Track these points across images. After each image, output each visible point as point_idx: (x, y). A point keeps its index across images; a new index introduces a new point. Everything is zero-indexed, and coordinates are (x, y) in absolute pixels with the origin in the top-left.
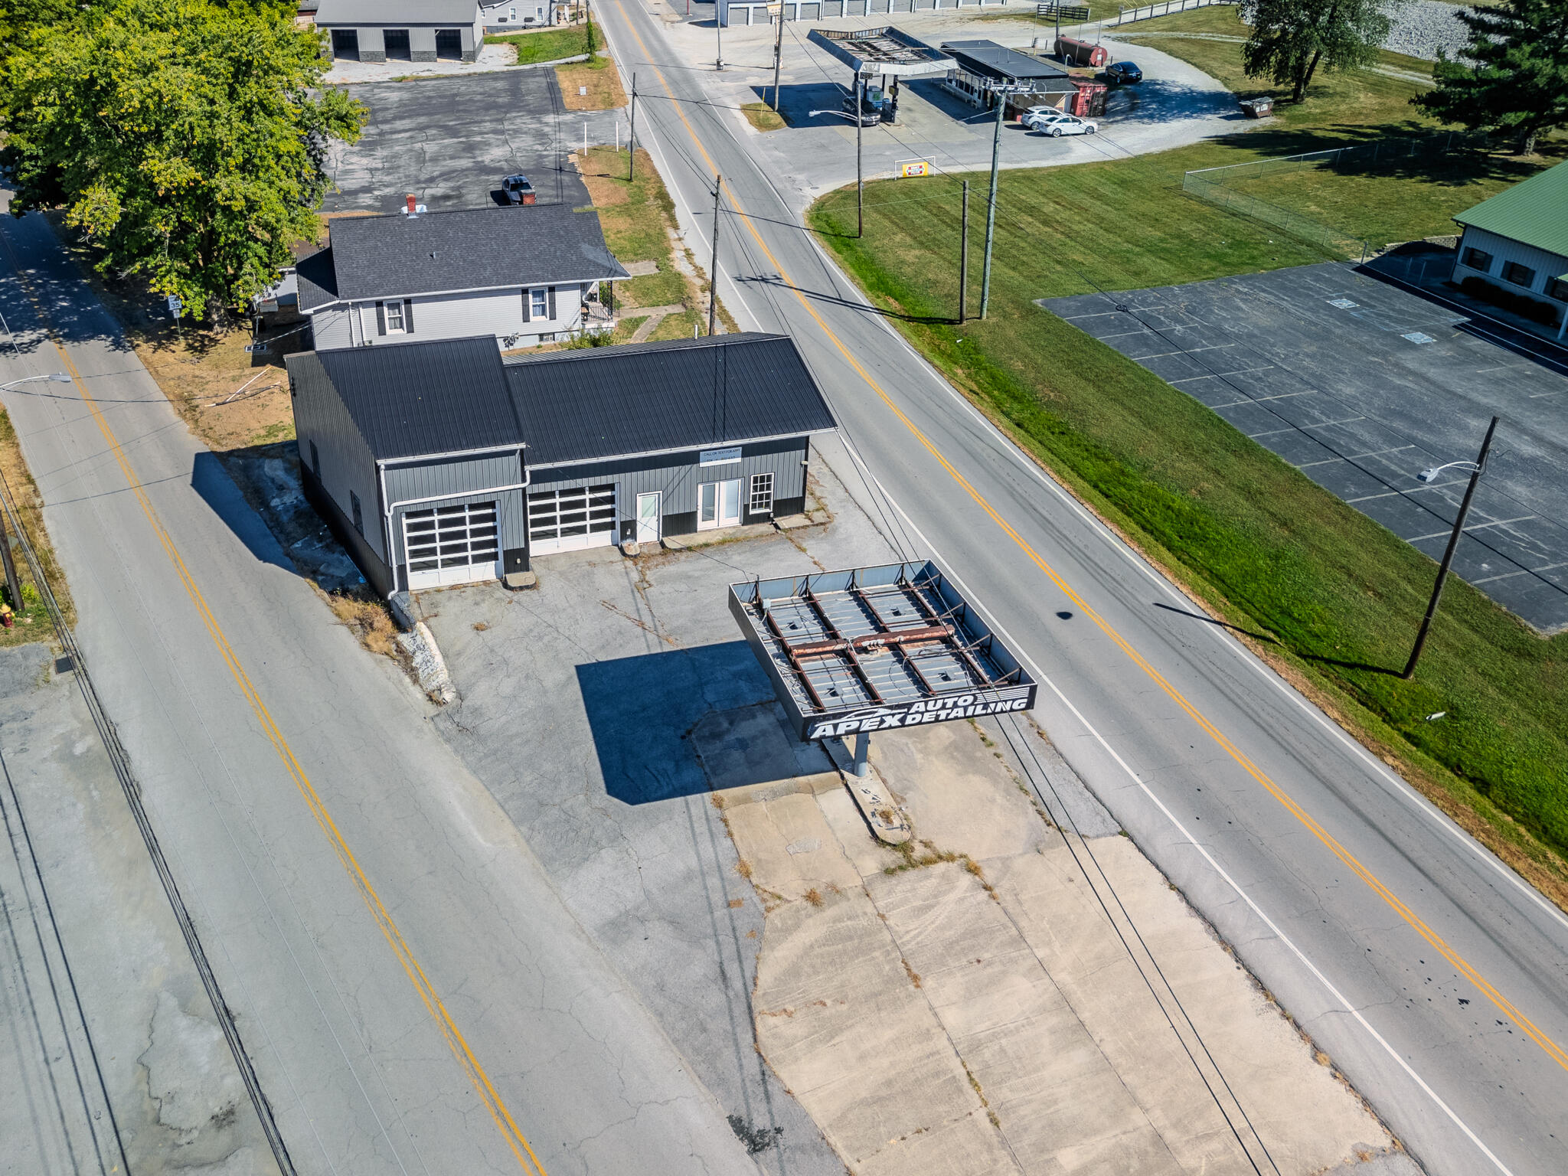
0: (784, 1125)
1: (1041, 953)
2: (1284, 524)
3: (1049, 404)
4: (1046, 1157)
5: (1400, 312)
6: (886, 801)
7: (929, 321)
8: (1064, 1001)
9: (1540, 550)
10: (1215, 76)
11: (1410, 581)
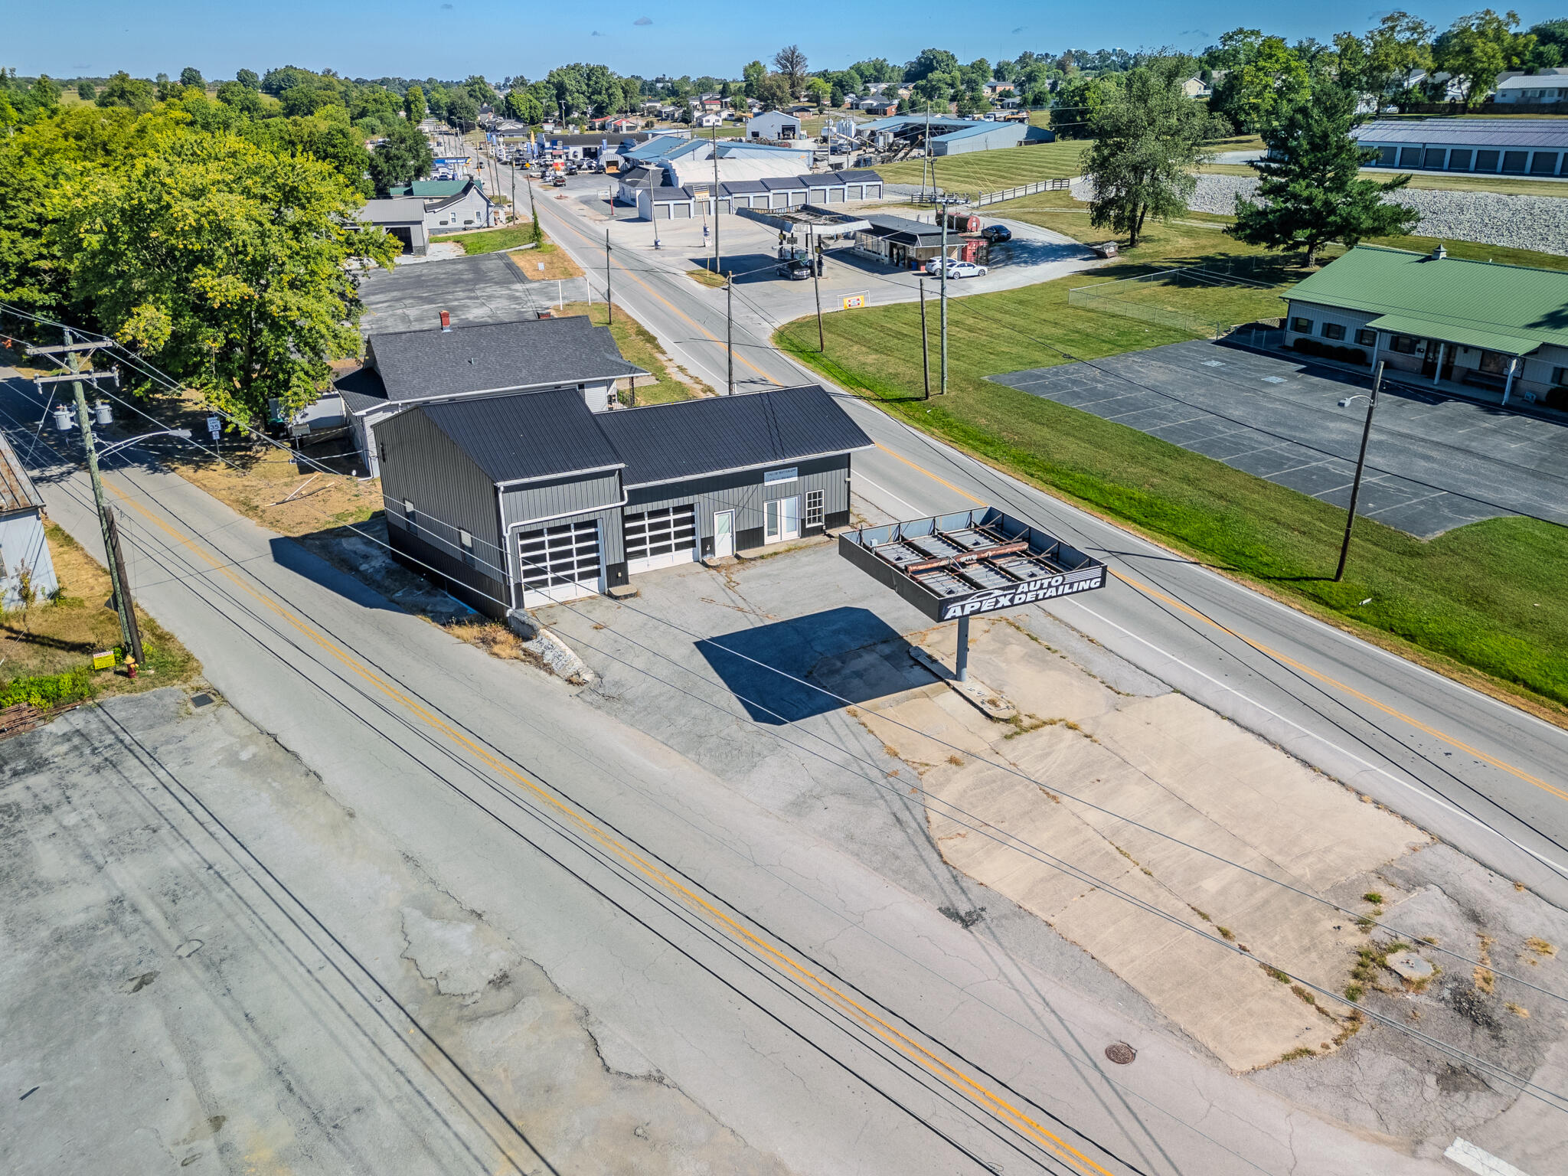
0: (985, 905)
1: (1144, 769)
2: (1221, 497)
3: (1016, 444)
4: (1194, 887)
5: (1255, 365)
6: (989, 694)
7: (900, 400)
8: (1171, 794)
9: (1406, 493)
10: (1066, 235)
11: (1321, 521)
